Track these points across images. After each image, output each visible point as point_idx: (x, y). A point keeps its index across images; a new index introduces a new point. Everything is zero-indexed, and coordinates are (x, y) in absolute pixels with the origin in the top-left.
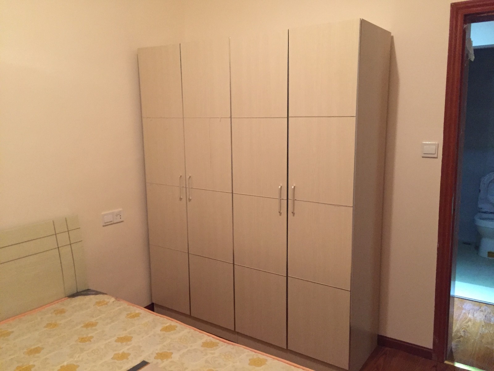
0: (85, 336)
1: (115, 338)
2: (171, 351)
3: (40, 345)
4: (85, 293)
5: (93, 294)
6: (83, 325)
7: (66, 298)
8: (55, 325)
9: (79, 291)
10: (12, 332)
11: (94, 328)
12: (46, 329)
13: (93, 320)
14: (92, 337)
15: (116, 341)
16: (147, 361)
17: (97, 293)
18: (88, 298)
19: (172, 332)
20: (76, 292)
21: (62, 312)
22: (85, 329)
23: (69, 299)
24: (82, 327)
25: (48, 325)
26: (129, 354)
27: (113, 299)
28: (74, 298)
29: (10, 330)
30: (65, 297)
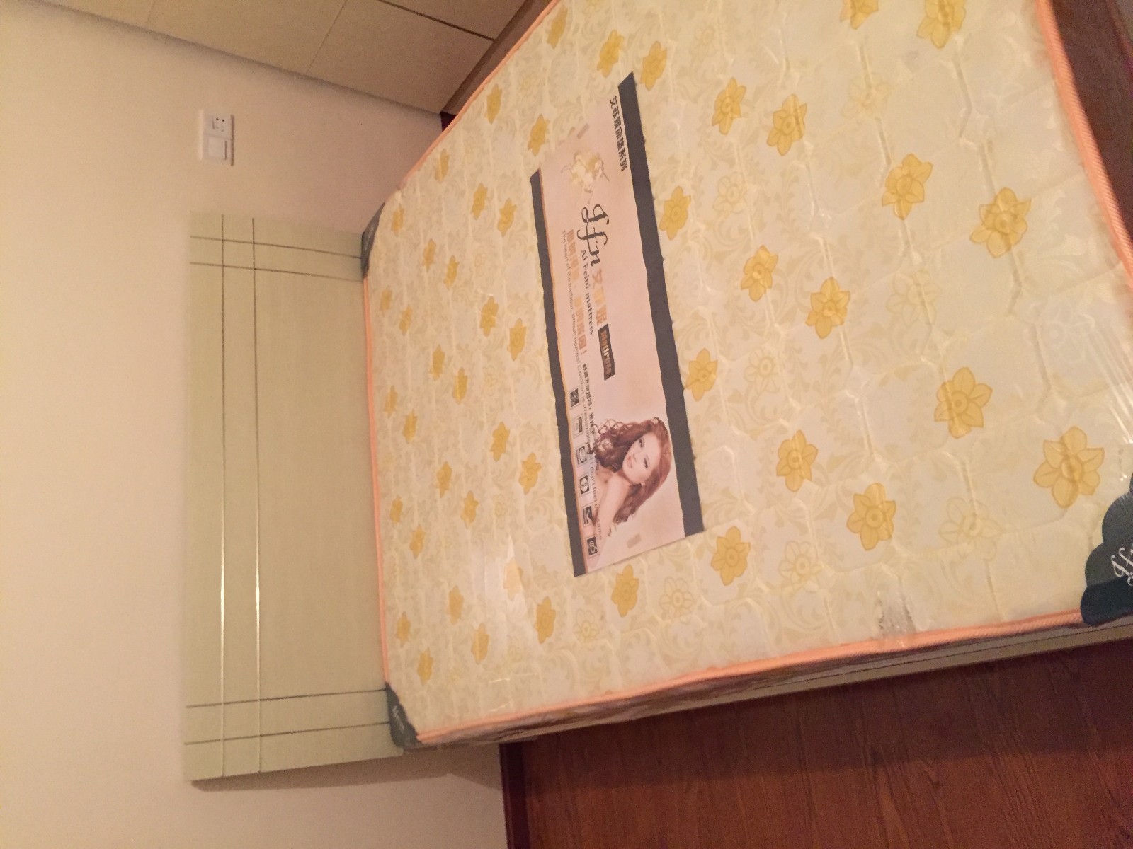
0: (446, 271)
1: (471, 216)
2: (536, 117)
3: (431, 351)
4: (367, 244)
5: (375, 231)
6: (424, 268)
7: (365, 281)
8: (407, 315)
9: (359, 254)
10: (393, 388)
11: (437, 250)
12: (408, 333)
13: (423, 245)
14: (453, 258)
15: (476, 217)
16: (533, 172)
17: (375, 222)
18: (378, 242)
19: (502, 99)
20: (360, 260)
21: (387, 297)
22: (432, 267)
23: (369, 277)
24: (428, 269)
25: (403, 327)
26: (509, 201)
27: (398, 195)
28: (370, 268)
29: (389, 391)
30: (362, 282)
